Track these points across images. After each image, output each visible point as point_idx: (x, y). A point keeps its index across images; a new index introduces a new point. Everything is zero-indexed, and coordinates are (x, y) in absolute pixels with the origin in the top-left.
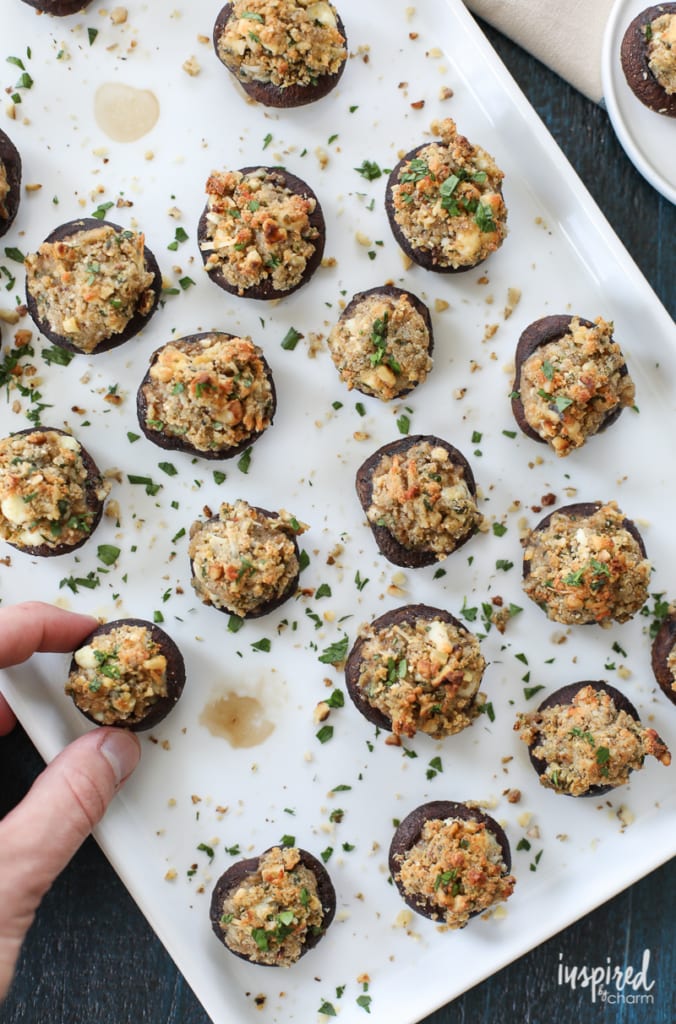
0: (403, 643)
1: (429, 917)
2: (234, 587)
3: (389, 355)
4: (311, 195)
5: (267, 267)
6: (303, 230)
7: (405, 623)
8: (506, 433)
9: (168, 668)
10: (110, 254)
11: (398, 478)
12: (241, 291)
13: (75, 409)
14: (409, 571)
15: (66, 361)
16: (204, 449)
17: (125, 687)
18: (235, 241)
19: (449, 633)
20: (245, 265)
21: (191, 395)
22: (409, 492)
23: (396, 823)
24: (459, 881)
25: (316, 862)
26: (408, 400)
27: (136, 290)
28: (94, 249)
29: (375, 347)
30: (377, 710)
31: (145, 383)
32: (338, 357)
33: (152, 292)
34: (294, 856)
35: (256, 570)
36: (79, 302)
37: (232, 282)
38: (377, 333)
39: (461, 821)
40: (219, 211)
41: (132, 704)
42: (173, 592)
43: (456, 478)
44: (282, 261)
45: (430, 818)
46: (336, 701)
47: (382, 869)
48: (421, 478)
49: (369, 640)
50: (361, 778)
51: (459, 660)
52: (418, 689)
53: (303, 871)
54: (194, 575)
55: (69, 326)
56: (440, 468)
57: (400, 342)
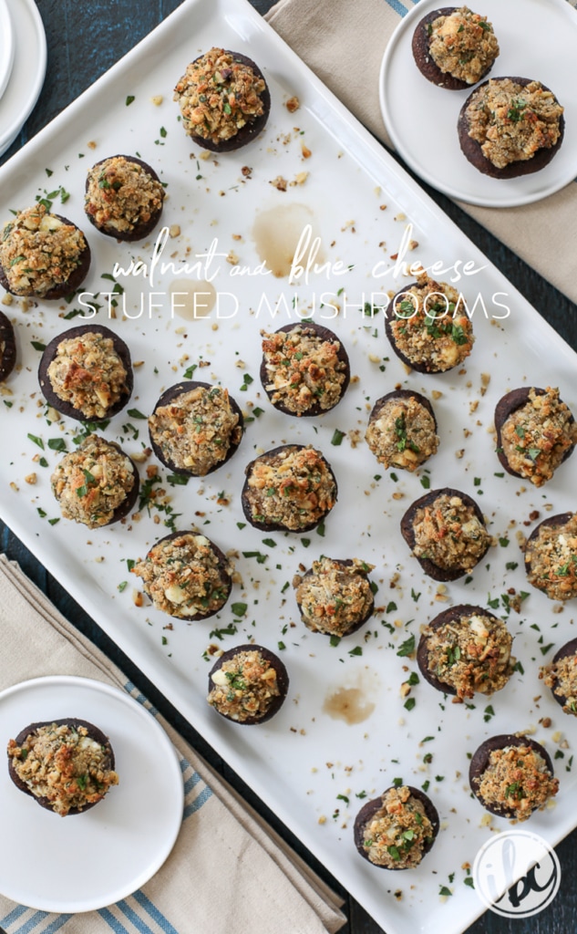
0: (454, 636)
1: (504, 816)
2: (333, 619)
3: (410, 441)
4: (336, 339)
5: (315, 396)
6: (335, 366)
7: (453, 622)
8: (497, 475)
9: (278, 676)
10: (207, 408)
11: (430, 524)
12: (299, 414)
13: (198, 514)
14: (449, 584)
15: (185, 482)
16: (295, 529)
17: (251, 694)
18: (290, 382)
19: (484, 623)
20: (300, 397)
21: (281, 495)
22: (441, 534)
23: (469, 756)
24: (521, 789)
25: (420, 793)
26: (425, 466)
27: (229, 429)
28: (193, 408)
29: (399, 439)
30: (444, 684)
31: (245, 490)
32: (374, 448)
33: (240, 427)
34: (406, 792)
35: (347, 605)
36: (192, 446)
37: (292, 409)
38: (398, 427)
39: (515, 748)
40: (275, 364)
41: (257, 705)
42: (288, 627)
43: (470, 516)
44: (325, 389)
45: (493, 750)
46: (414, 680)
47: (465, 789)
48: (446, 521)
49: (430, 637)
50: (439, 729)
51: (495, 640)
52: (471, 665)
53: (414, 802)
54: (302, 613)
55: (188, 462)
56: (458, 511)
57: (415, 431)
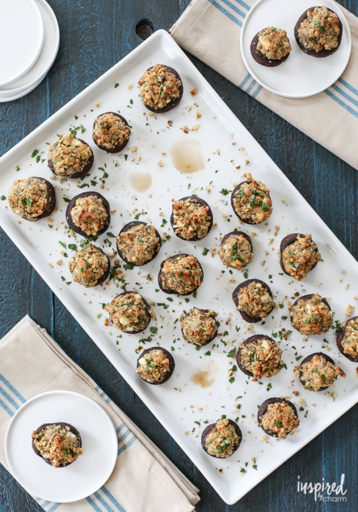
0: (254, 349)
1: (273, 436)
2: (197, 337)
3: (239, 256)
4: (207, 205)
5: (195, 232)
6: (206, 218)
7: (254, 342)
8: (280, 274)
9: (170, 362)
10: (144, 234)
11: (246, 295)
12: (188, 240)
13: (137, 284)
14: (253, 324)
15: (132, 268)
16: (182, 293)
17: (157, 370)
18: (184, 224)
19: (269, 343)
20: (188, 232)
21: (176, 277)
22: (250, 300)
23: (259, 406)
24: (281, 423)
25: (234, 422)
26: (245, 268)
27: (154, 245)
28: (137, 234)
29: (234, 254)
30: (248, 371)
31: (159, 274)
32: (222, 258)
33: (159, 244)
34: (227, 421)
35: (204, 331)
36: (136, 251)
37: (184, 237)
38: (234, 249)
39: (280, 404)
40: (177, 215)
41: (159, 375)
42: (176, 340)
43: (265, 293)
44: (200, 229)
45: (270, 404)
46: (234, 369)
47: (256, 422)
48: (253, 294)
49: (243, 348)
50: (245, 393)
51: (273, 352)
52: (261, 363)
53: (230, 426)
54: (183, 334)
55: (134, 259)
56: (259, 290)
57: (242, 251)
